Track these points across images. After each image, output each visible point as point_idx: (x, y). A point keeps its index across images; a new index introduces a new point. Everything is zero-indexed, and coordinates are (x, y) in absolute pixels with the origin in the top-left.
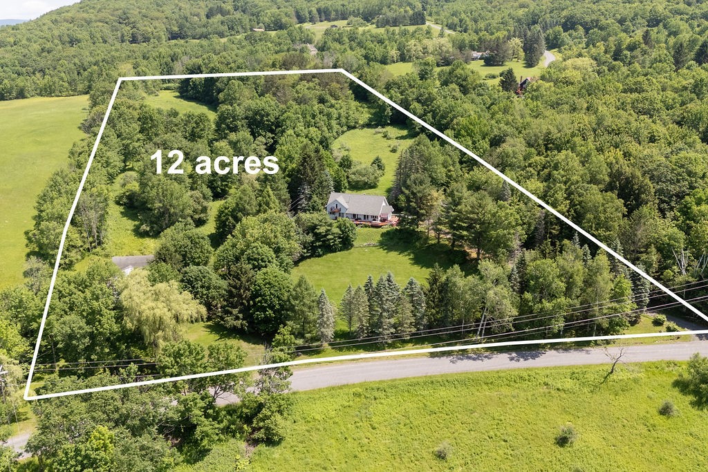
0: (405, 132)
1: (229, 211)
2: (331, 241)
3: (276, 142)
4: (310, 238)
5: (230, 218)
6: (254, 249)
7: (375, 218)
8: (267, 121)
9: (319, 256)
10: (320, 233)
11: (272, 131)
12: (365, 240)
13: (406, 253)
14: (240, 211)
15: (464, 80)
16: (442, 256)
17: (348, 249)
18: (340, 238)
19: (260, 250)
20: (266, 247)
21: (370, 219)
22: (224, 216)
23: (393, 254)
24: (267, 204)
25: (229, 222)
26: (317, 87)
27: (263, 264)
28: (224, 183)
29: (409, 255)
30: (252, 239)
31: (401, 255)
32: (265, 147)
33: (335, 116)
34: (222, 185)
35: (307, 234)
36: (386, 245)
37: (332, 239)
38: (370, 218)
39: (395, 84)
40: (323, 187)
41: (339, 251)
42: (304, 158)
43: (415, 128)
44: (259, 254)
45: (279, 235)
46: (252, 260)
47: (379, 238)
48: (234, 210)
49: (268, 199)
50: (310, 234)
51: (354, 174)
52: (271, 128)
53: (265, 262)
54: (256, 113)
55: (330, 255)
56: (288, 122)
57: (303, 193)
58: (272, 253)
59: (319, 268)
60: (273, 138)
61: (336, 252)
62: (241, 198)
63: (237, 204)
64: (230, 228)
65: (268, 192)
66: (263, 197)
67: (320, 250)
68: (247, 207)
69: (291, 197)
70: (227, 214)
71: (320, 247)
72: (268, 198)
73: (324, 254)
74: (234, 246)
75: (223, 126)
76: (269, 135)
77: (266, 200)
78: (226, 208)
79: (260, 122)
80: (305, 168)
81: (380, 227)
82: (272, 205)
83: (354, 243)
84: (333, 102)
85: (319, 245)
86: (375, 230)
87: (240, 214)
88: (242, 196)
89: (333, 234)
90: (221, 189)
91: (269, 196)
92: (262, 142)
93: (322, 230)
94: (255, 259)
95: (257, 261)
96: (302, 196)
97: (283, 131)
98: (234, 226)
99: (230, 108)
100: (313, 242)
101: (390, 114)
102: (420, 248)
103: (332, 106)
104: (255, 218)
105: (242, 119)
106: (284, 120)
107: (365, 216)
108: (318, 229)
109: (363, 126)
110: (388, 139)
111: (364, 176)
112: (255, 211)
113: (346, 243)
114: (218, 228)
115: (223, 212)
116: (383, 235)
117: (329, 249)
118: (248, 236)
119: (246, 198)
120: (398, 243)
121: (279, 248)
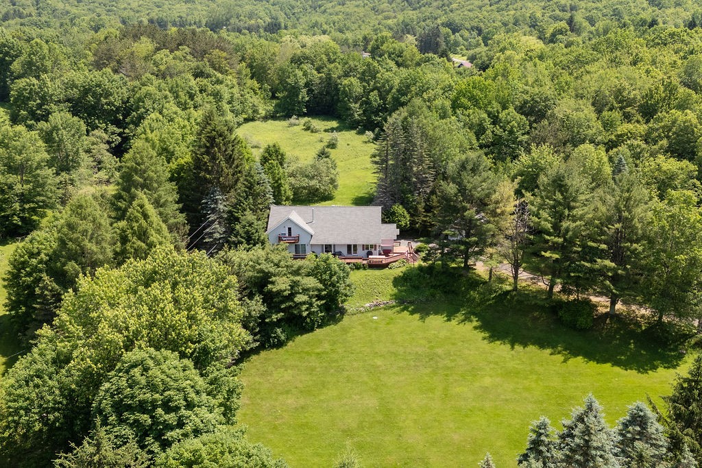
0: (334, 124)
1: (41, 262)
2: (304, 307)
3: (126, 139)
4: (257, 306)
5: (45, 277)
6: (136, 372)
7: (369, 249)
8: (107, 104)
9: (280, 344)
10: (279, 293)
11: (118, 123)
12: (367, 296)
13: (460, 316)
14: (73, 256)
15: (399, 56)
16: (536, 314)
17: (336, 321)
18: (319, 297)
19: (154, 371)
20: (172, 358)
21: (361, 252)
22: (29, 275)
23: (436, 321)
24: (143, 235)
25: (45, 288)
26: (189, 57)
27: (171, 418)
28: (27, 206)
29: (467, 319)
30: (119, 338)
31: (454, 322)
32: (107, 146)
33: (226, 96)
34: (23, 210)
35: (251, 296)
36: (411, 303)
37: (304, 303)
38: (360, 249)
39: (307, 58)
40: (256, 196)
41: (320, 326)
42: (212, 140)
43: (353, 114)
44: (152, 387)
45: (201, 313)
46: (130, 408)
47: (391, 290)
48: (54, 257)
49: (144, 224)
50: (257, 297)
51: (292, 175)
52: (116, 117)
53: (177, 409)
54: (86, 91)
55: (301, 339)
56: (148, 103)
57: (214, 211)
58: (193, 373)
59: (288, 375)
60: (120, 135)
61: (312, 330)
62: (71, 227)
63: (62, 242)
64: (45, 302)
65: (142, 206)
66: (130, 220)
67: (279, 331)
68: (91, 246)
69: (189, 221)
70: (35, 269)
71: (278, 323)
72: (142, 221)
73: (288, 339)
74: (61, 361)
75: (23, 112)
76: (112, 128)
77: (140, 226)
78: (32, 255)
79: (94, 107)
80: (214, 158)
81: (386, 266)
82: (154, 237)
83: (346, 305)
84: (219, 75)
85: (279, 321)
86: (377, 272)
87: (71, 266)
88: (74, 219)
89: (305, 290)
90: (23, 219)
91: (146, 216)
92: (100, 137)
93: (281, 284)
94: (142, 407)
95: (151, 412)
96: (212, 217)
97: (141, 118)
98: (58, 298)
99: (35, 81)
100: (262, 317)
101: (307, 99)
102: (483, 301)
103: (219, 82)
104: (116, 273)
105: (59, 101)
106: (140, 100)
107: (349, 246)
108: (273, 283)
109: (265, 118)
110: (312, 132)
111: (312, 178)
112: (111, 255)
113: (332, 308)
114: (13, 305)
115: (24, 264)
116: (397, 281)
117: (298, 324)
118: (104, 328)
119: (87, 226)
120: (433, 295)
121: (205, 351)
